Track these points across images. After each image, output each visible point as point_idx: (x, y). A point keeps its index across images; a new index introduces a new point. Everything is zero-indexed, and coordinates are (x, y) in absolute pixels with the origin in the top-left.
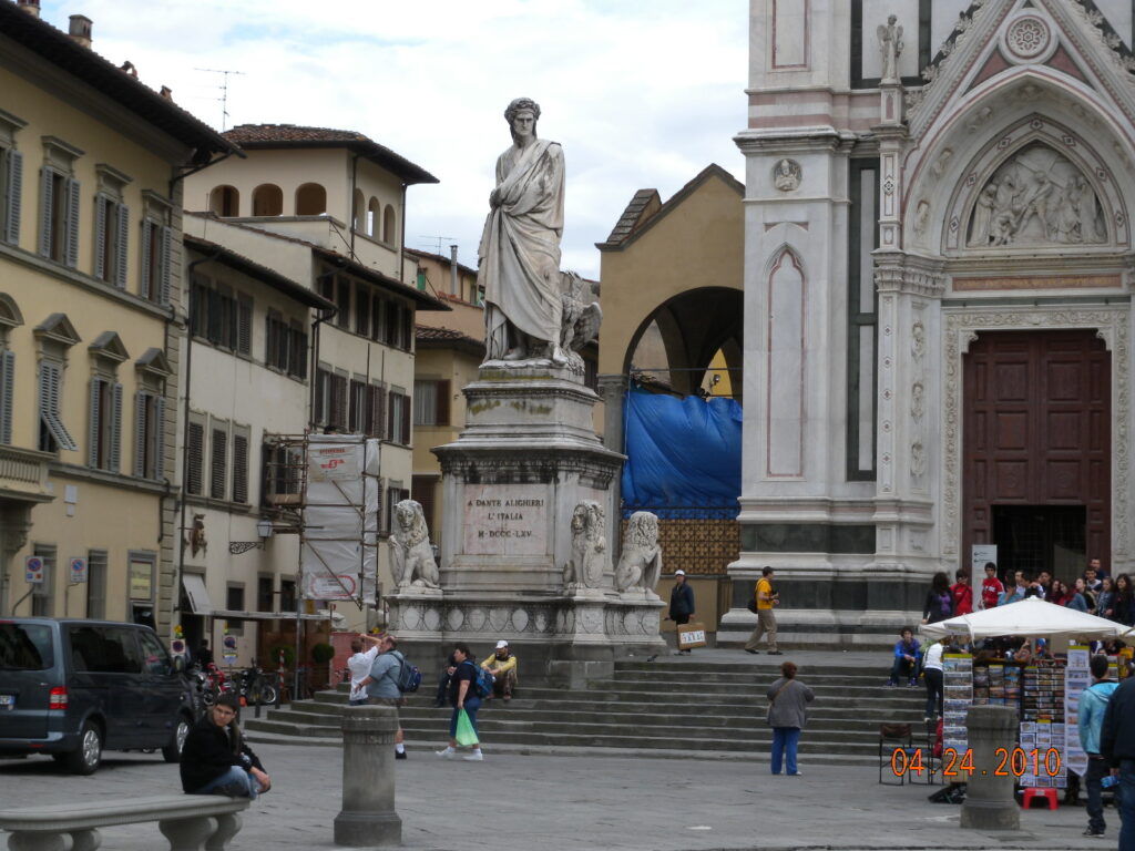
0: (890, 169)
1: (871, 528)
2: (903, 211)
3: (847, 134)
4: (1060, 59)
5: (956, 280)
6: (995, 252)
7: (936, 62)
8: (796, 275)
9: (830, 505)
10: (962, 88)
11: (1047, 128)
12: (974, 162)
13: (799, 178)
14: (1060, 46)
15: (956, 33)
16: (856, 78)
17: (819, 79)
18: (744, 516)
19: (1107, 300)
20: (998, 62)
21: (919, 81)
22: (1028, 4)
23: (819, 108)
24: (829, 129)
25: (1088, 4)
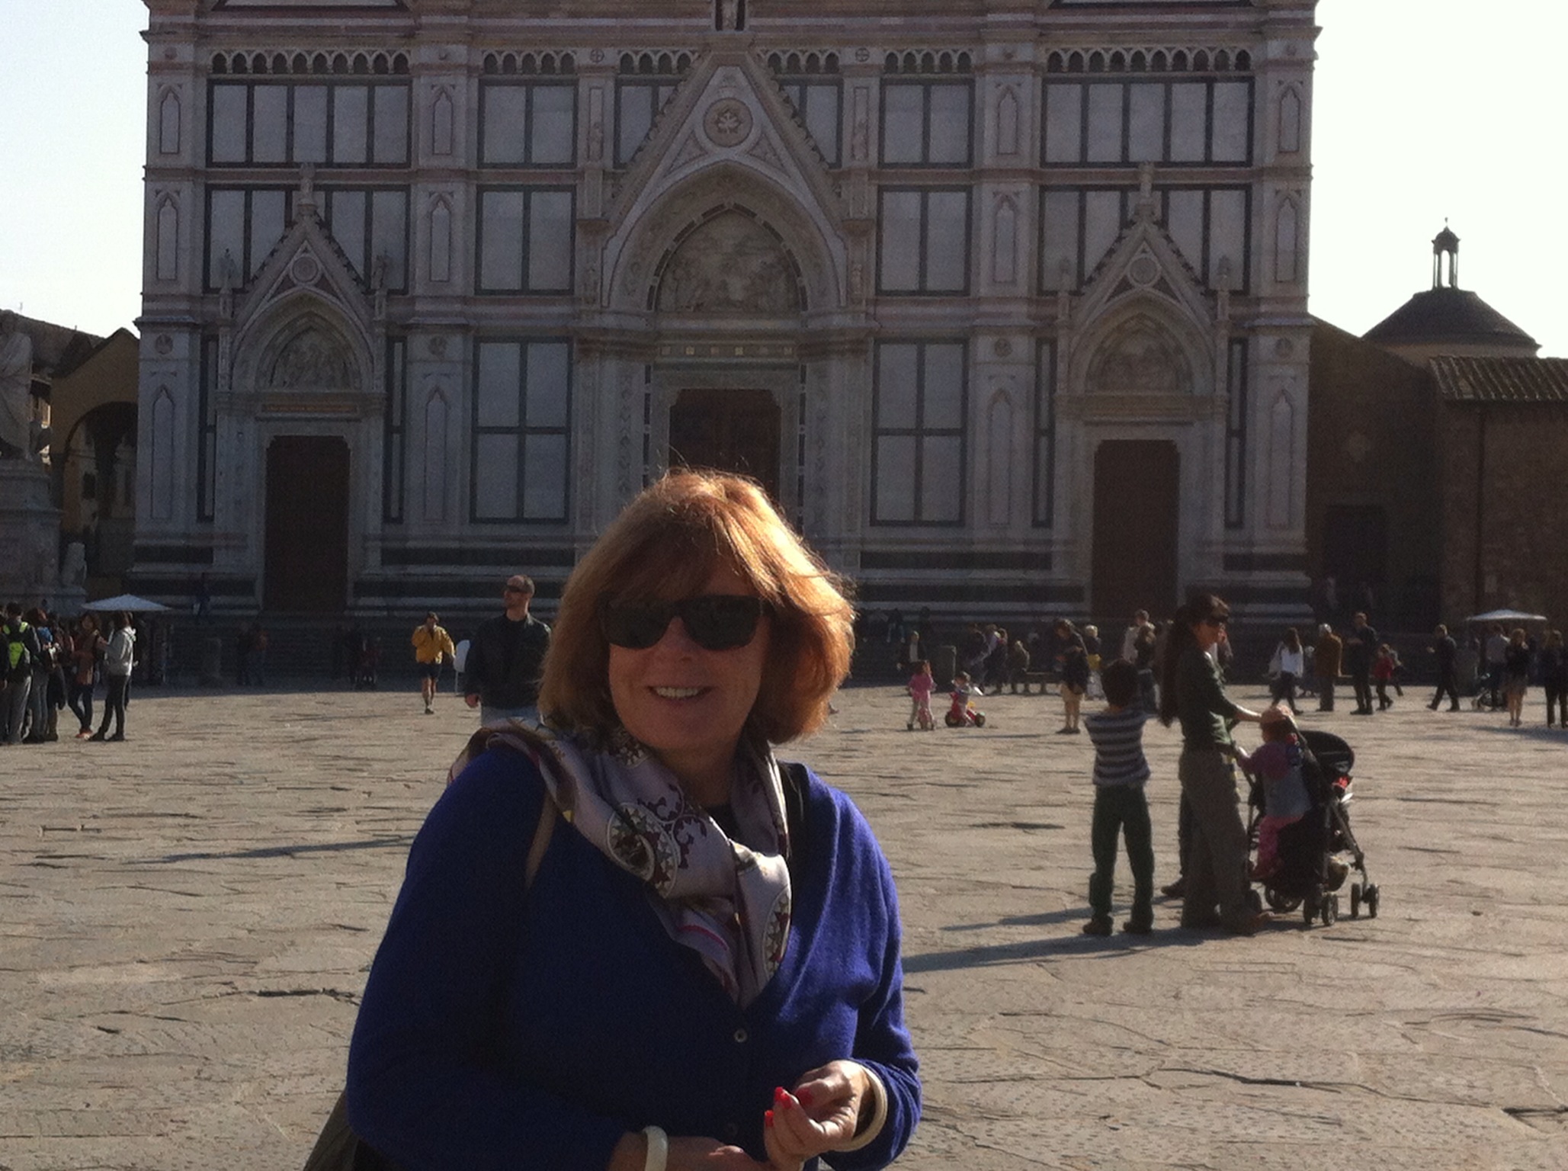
0: (224, 344)
1: (211, 550)
2: (232, 369)
3: (199, 321)
4: (323, 283)
5: (264, 406)
6: (285, 390)
7: (253, 281)
8: (167, 401)
9: (186, 536)
10: (269, 296)
11: (317, 320)
12: (275, 337)
13: (171, 347)
14: (323, 276)
15: (264, 265)
16: (206, 288)
17: (183, 288)
18: (136, 542)
19: (348, 420)
20: (287, 283)
21: (243, 291)
22: (306, 251)
23: (184, 306)
24: (189, 319)
25: (340, 252)
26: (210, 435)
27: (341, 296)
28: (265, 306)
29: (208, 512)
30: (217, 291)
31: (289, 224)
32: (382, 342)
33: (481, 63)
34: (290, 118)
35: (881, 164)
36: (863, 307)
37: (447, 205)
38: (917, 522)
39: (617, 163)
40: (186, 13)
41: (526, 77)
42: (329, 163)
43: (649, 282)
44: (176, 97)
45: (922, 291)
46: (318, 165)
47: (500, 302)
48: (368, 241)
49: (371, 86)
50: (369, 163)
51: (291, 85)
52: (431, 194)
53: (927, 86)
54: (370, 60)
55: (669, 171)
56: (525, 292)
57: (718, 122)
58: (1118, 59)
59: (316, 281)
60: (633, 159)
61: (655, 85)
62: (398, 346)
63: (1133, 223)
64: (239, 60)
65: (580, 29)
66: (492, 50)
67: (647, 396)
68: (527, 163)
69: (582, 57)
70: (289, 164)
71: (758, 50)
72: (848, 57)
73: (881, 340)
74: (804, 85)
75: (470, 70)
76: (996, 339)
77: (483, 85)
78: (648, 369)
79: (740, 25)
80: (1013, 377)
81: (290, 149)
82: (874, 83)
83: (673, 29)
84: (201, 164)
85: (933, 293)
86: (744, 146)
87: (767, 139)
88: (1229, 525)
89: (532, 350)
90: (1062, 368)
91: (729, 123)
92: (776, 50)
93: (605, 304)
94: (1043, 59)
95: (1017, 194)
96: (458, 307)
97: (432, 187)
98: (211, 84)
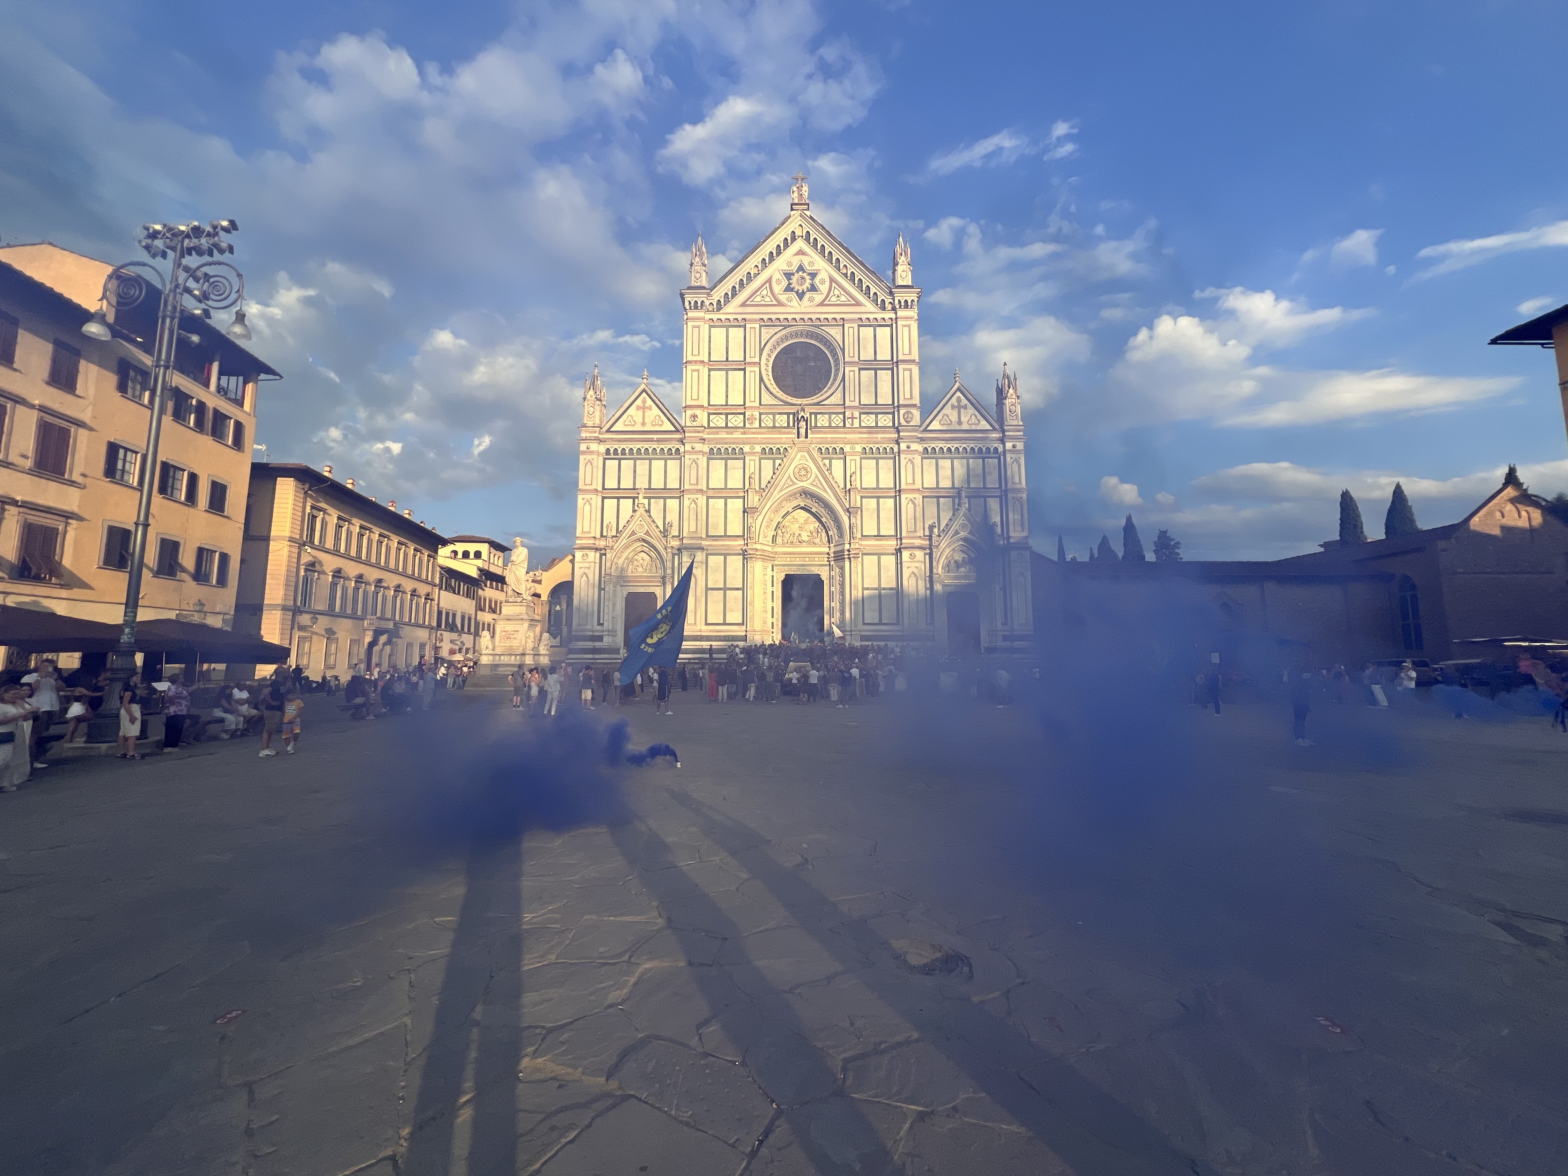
1: (602, 636)
2: (612, 566)
3: (598, 547)
4: (648, 533)
5: (624, 580)
6: (632, 575)
7: (620, 532)
8: (586, 579)
9: (593, 631)
10: (627, 537)
13: (588, 557)
14: (647, 530)
15: (624, 526)
16: (602, 536)
17: (592, 535)
18: (573, 633)
19: (657, 586)
20: (633, 533)
21: (616, 536)
22: (641, 521)
23: (592, 542)
24: (595, 546)
25: (654, 522)
26: (602, 592)
27: (654, 538)
28: (624, 542)
29: (601, 622)
30: (606, 536)
31: (634, 511)
32: (670, 555)
33: (708, 450)
34: (635, 472)
35: (862, 488)
36: (857, 541)
37: (696, 503)
38: (880, 623)
39: (760, 488)
40: (595, 432)
41: (725, 456)
42: (650, 489)
43: (772, 534)
44: (591, 464)
45: (879, 536)
46: (645, 489)
47: (717, 540)
48: (665, 518)
49: (666, 460)
50: (665, 489)
51: (635, 459)
52: (689, 499)
53: (877, 459)
54: (666, 450)
55: (781, 490)
56: (726, 536)
57: (799, 472)
58: (949, 449)
59: (644, 532)
60: (767, 486)
61: (774, 460)
62: (676, 557)
63: (958, 509)
64: (616, 450)
65: (746, 438)
66: (712, 446)
67: (773, 576)
68: (726, 488)
69: (747, 449)
70: (634, 489)
71: (813, 446)
72: (847, 448)
73: (863, 554)
74: (830, 459)
75: (704, 453)
76: (910, 552)
77: (709, 459)
78: (773, 566)
79: (806, 437)
80: (917, 567)
81: (634, 483)
82: (858, 458)
83: (782, 438)
84: (600, 489)
85: (883, 536)
86: (810, 481)
87: (818, 478)
88: (1003, 624)
89: (728, 557)
90: (934, 564)
91: (803, 472)
92: (820, 446)
93: (757, 540)
94: (921, 449)
95: (915, 498)
96: (700, 542)
97: (689, 496)
98: (605, 459)
